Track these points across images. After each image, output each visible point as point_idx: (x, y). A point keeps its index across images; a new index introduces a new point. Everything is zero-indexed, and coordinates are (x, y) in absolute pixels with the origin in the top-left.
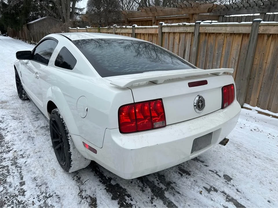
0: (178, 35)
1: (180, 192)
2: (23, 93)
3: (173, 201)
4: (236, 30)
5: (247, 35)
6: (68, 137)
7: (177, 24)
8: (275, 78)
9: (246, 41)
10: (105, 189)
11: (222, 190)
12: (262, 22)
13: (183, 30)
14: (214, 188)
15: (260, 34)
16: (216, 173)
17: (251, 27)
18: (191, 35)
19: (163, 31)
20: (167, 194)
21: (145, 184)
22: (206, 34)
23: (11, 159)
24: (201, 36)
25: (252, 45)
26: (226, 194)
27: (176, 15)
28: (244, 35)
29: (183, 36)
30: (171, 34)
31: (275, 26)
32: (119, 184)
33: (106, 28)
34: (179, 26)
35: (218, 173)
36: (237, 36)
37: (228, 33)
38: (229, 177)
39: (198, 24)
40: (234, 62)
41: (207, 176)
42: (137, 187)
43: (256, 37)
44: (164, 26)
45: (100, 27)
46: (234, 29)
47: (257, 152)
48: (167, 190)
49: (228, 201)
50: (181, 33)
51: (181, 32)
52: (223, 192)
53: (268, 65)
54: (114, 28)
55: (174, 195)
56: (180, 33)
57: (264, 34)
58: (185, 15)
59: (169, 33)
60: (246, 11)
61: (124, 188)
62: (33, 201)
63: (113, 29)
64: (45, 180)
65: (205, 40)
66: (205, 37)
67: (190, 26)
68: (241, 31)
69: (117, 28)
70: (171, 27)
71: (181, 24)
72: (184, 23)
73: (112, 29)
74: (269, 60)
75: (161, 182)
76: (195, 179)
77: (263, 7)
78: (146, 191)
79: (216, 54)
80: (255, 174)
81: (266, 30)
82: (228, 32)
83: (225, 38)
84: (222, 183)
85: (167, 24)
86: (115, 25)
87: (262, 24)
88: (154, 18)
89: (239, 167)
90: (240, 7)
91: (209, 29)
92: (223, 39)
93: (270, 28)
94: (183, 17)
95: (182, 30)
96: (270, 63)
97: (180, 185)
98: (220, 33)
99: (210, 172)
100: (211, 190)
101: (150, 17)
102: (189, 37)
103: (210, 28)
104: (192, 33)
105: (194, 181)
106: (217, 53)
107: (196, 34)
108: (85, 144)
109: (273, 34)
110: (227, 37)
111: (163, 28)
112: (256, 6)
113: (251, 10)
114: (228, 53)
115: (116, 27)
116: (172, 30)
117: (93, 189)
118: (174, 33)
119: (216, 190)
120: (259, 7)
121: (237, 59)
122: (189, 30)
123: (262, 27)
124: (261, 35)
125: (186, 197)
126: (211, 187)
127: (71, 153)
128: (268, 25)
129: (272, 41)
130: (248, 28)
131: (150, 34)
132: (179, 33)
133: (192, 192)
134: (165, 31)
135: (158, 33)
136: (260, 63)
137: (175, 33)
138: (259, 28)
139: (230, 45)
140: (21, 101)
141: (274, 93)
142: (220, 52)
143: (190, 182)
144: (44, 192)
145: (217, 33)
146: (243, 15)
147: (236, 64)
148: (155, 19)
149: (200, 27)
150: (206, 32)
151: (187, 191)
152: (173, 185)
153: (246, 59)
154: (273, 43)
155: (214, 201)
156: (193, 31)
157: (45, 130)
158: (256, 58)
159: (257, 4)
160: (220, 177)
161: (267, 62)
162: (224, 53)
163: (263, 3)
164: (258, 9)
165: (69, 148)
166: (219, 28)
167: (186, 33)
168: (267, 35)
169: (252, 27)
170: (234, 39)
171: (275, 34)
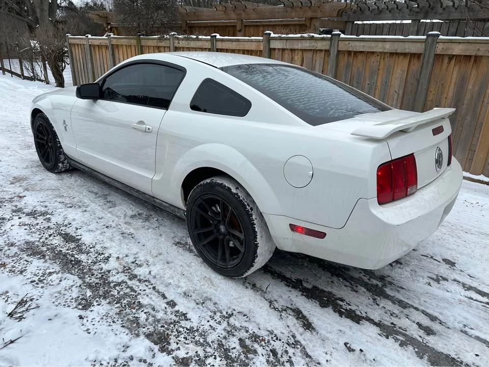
0: (300, 53)
1: (404, 287)
2: (61, 160)
3: (403, 299)
4: (400, 48)
5: (417, 55)
6: (253, 220)
7: (299, 35)
8: (459, 120)
9: (416, 65)
10: (302, 295)
11: (453, 278)
12: (441, 37)
13: (309, 47)
14: (441, 277)
15: (437, 54)
16: (432, 257)
17: (423, 45)
18: (322, 54)
19: (272, 46)
20: (388, 291)
21: (353, 282)
22: (349, 53)
23: (120, 270)
24: (341, 56)
25: (426, 73)
26: (459, 282)
27: (280, 19)
28: (413, 56)
29: (308, 56)
30: (286, 51)
31: (460, 43)
32: (316, 287)
33: (155, 39)
34: (302, 38)
35: (434, 258)
36: (401, 58)
37: (387, 53)
38: (450, 261)
39: (337, 37)
40: (395, 97)
41: (423, 262)
42: (345, 288)
43: (431, 60)
44: (274, 38)
45: (140, 35)
46: (396, 47)
47: (464, 226)
48: (385, 285)
49: (468, 290)
50: (305, 50)
51: (305, 48)
52: (455, 280)
53: (449, 101)
54: (171, 40)
55: (398, 291)
56: (303, 50)
57: (443, 55)
58: (296, 19)
59: (283, 50)
60: (389, 15)
61: (327, 290)
62: (210, 325)
63: (169, 39)
64: (204, 295)
65: (348, 62)
66: (348, 59)
67: (323, 39)
68: (409, 49)
69: (178, 37)
70: (287, 40)
71: (305, 35)
72: (312, 34)
73: (166, 39)
74: (451, 94)
75: (370, 277)
76: (411, 267)
77: (417, 10)
78: (361, 291)
79: (367, 86)
80: (479, 254)
81: (447, 49)
82: (387, 51)
83: (382, 60)
84: (447, 269)
85: (279, 35)
86: (173, 33)
87: (441, 39)
88: (240, 22)
89: (455, 247)
90: (380, 9)
91: (355, 45)
92: (378, 61)
93: (453, 46)
94: (293, 23)
95: (308, 45)
96: (453, 98)
97: (398, 278)
98: (373, 53)
99: (425, 258)
100: (439, 279)
101: (232, 21)
102: (319, 58)
103: (358, 44)
104: (325, 50)
105: (412, 271)
106: (368, 84)
107: (333, 53)
108: (293, 228)
109: (457, 56)
110: (384, 58)
111: (271, 41)
112: (407, 8)
113: (397, 15)
114: (386, 84)
115: (176, 37)
116: (288, 46)
117: (285, 297)
118: (292, 50)
119: (445, 279)
120: (410, 10)
121: (401, 92)
122: (320, 45)
123: (441, 44)
124: (438, 57)
125: (414, 291)
126: (437, 275)
127: (258, 244)
128: (451, 41)
129: (455, 65)
130: (419, 45)
131: (247, 50)
132: (301, 50)
133: (419, 284)
134: (277, 47)
135: (262, 49)
136: (436, 98)
137: (295, 50)
138: (437, 45)
139: (389, 72)
140: (54, 175)
141: (458, 142)
142: (373, 81)
143: (408, 273)
144: (216, 310)
145: (368, 52)
146: (385, 22)
147: (400, 100)
148: (242, 23)
149: (340, 42)
150: (351, 50)
151: (410, 284)
152: (389, 279)
153: (416, 93)
154: (457, 68)
155: (451, 292)
156: (327, 48)
157: (141, 220)
158: (431, 92)
159: (408, 6)
160: (439, 262)
161: (448, 97)
162: (379, 84)
163: (418, 5)
164: (409, 13)
165: (255, 237)
166: (373, 44)
167: (315, 51)
168: (448, 56)
169: (426, 45)
170: (397, 62)
171: (460, 56)
